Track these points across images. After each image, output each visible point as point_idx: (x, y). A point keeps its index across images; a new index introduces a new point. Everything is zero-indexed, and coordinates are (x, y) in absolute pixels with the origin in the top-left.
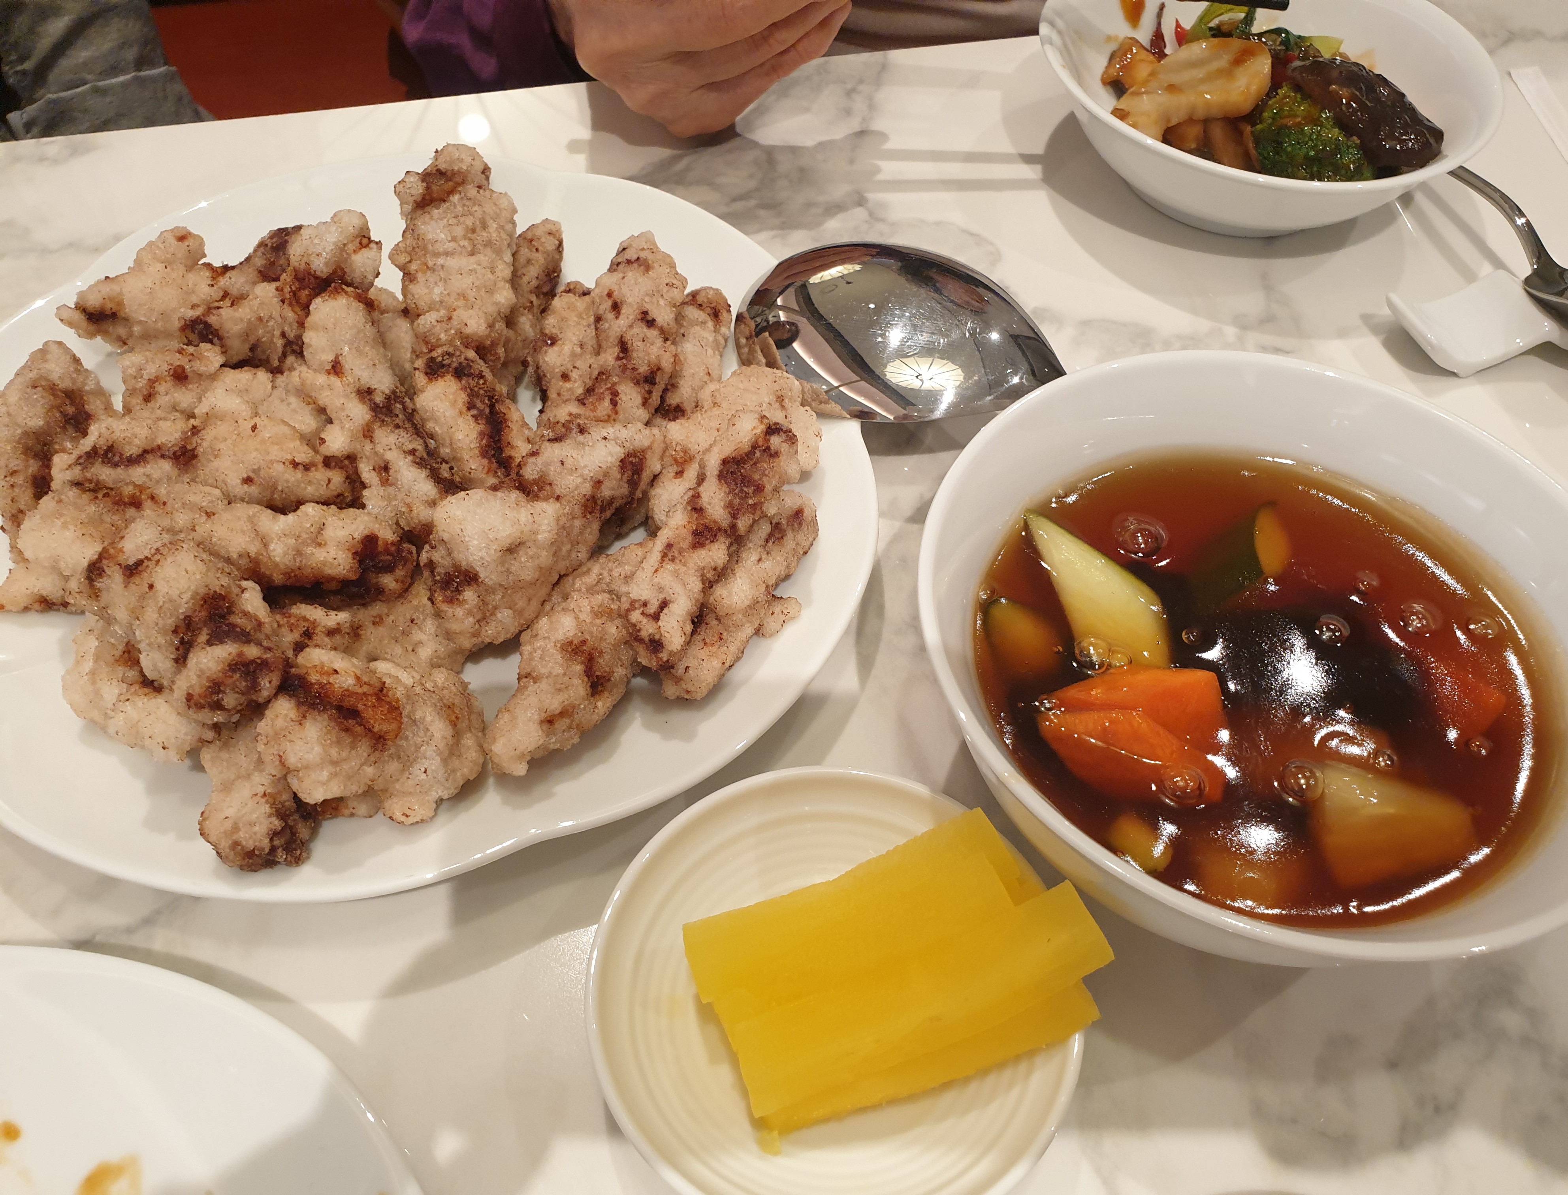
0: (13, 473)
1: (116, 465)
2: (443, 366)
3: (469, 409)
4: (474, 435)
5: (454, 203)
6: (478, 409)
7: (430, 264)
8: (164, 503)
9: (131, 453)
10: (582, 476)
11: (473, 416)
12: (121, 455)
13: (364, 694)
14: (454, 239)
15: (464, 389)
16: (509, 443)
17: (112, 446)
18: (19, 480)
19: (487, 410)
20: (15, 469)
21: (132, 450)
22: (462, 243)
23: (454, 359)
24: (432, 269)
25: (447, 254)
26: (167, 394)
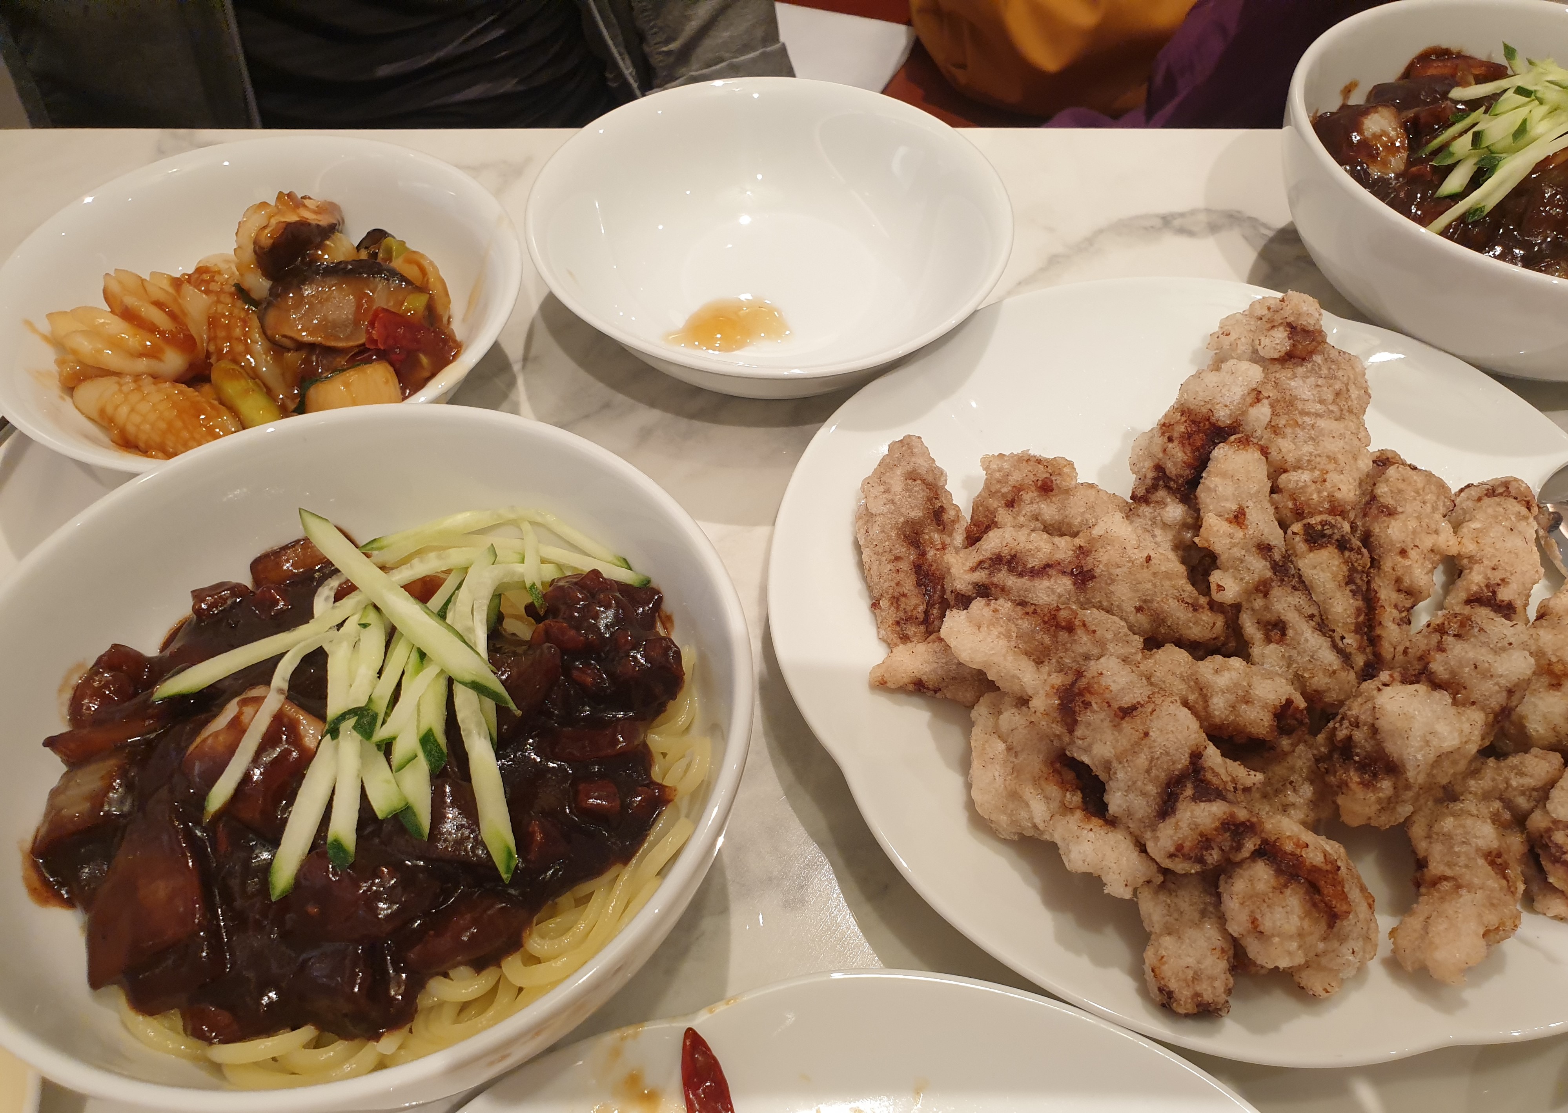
0: (897, 559)
1: (1021, 575)
2: (1324, 536)
3: (1347, 584)
4: (1352, 611)
5: (1319, 364)
6: (1356, 584)
7: (1300, 422)
8: (1094, 632)
9: (1033, 565)
10: (1497, 684)
11: (1351, 591)
12: (1025, 566)
13: (1327, 871)
14: (1321, 402)
15: (1346, 562)
16: (1380, 622)
17: (1015, 556)
18: (904, 566)
19: (1364, 589)
20: (899, 555)
21: (1032, 563)
22: (1331, 407)
23: (1336, 531)
24: (1302, 427)
25: (1317, 415)
26: (1032, 503)
